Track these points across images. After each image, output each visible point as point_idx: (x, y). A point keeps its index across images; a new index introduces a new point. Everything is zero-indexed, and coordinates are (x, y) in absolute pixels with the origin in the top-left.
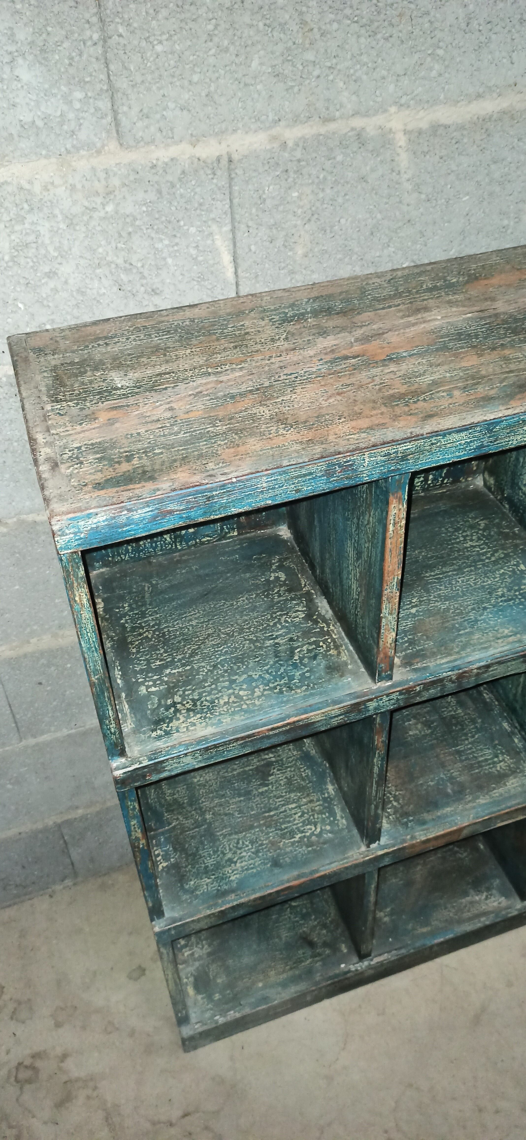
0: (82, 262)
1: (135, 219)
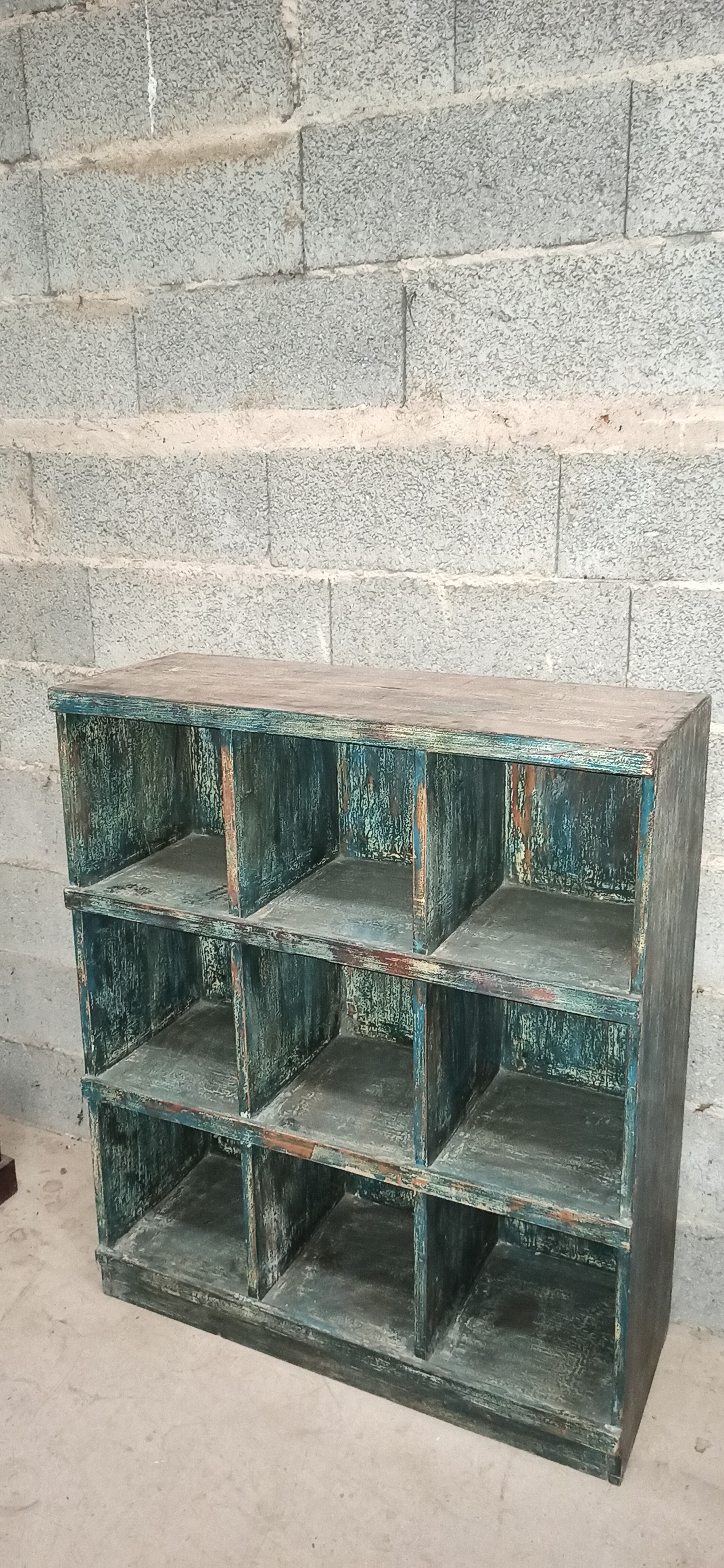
1: (273, 608)
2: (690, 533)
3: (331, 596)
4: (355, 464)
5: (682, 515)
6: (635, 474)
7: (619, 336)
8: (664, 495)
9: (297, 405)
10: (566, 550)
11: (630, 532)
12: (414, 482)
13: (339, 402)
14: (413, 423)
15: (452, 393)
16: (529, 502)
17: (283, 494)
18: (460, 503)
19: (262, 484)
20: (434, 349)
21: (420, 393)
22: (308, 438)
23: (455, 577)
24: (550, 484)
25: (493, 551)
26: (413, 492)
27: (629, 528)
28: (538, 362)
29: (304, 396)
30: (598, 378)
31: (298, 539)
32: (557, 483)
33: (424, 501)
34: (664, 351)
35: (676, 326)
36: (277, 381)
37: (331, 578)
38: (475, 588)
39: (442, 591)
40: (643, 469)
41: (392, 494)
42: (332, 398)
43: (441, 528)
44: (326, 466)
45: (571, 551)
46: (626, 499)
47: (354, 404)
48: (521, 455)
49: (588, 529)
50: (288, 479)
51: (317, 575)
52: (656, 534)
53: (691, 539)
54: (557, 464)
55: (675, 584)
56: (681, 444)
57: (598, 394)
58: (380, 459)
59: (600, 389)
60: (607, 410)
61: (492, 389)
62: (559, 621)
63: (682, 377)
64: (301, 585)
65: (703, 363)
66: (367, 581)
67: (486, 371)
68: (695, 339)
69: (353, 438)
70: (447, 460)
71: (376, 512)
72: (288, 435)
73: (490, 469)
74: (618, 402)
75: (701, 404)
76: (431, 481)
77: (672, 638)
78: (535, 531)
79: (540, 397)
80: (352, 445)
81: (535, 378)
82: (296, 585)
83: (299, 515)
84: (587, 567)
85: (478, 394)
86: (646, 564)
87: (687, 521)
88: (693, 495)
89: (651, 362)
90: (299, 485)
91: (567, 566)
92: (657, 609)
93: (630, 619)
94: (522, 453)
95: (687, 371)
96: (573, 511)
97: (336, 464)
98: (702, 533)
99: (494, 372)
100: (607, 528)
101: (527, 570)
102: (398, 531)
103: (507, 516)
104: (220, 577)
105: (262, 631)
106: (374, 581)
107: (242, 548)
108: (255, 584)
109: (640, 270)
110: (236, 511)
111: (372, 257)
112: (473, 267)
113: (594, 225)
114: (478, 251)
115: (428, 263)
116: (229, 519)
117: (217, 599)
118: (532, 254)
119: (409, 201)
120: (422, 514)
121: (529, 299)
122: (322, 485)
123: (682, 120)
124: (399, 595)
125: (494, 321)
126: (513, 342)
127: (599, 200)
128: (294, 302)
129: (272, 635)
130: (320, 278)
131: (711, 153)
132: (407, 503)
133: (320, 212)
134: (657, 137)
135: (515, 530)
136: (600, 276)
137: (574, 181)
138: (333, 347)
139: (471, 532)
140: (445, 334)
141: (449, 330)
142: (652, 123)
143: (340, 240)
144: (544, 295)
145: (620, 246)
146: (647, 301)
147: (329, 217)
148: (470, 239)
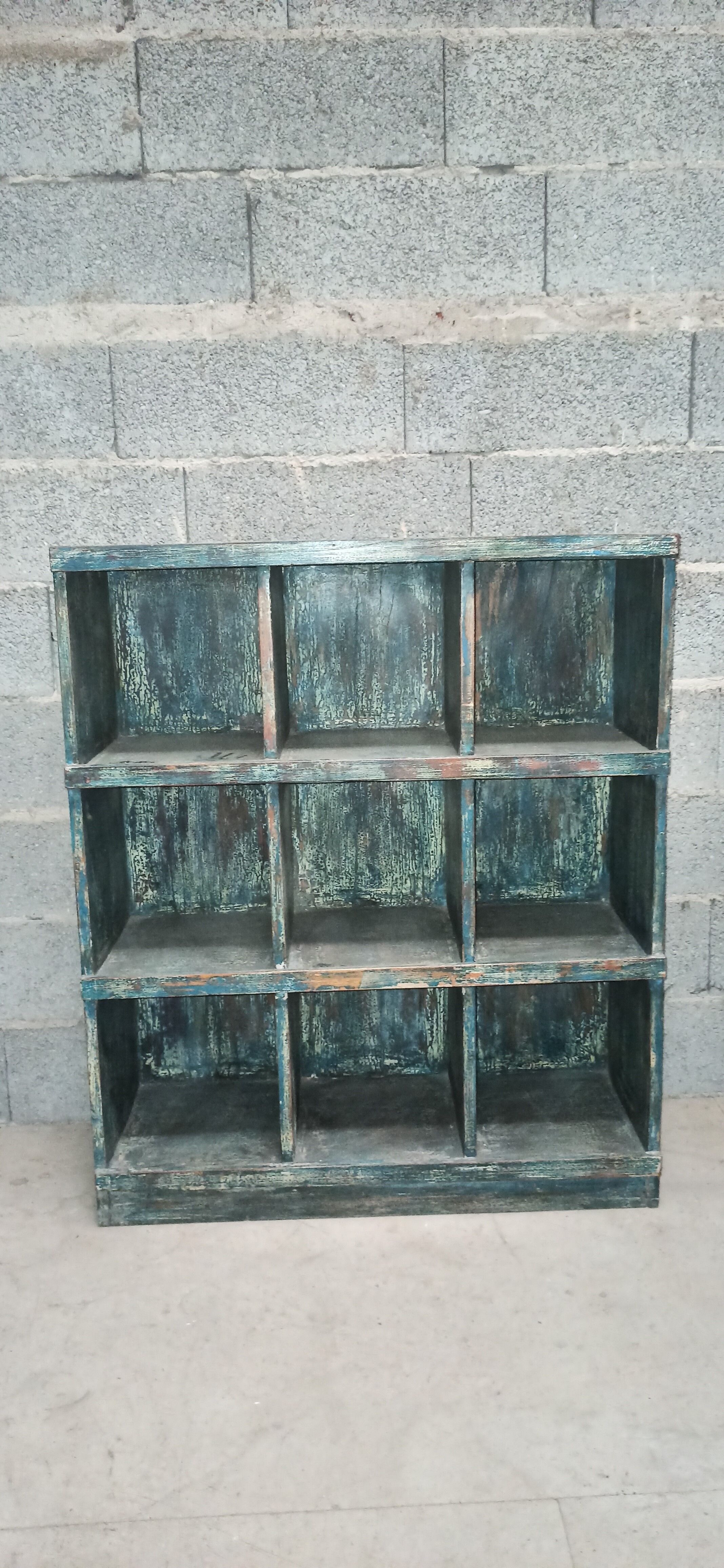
0: (86, 521)
1: (122, 500)
2: (515, 410)
3: (185, 484)
4: (207, 356)
5: (508, 395)
6: (468, 362)
7: (446, 246)
8: (492, 378)
9: (141, 299)
10: (413, 429)
11: (467, 411)
12: (268, 372)
13: (186, 297)
14: (264, 318)
15: (300, 290)
16: (378, 388)
17: (130, 386)
18: (314, 390)
19: (105, 377)
20: (280, 251)
21: (268, 290)
22: (155, 331)
23: (313, 458)
24: (396, 371)
25: (347, 432)
26: (268, 381)
27: (465, 407)
28: (377, 266)
29: (148, 291)
30: (431, 280)
31: (148, 429)
32: (402, 370)
33: (279, 389)
34: (484, 260)
35: (492, 240)
36: (117, 275)
37: (186, 466)
38: (332, 467)
39: (299, 472)
40: (475, 357)
41: (244, 384)
42: (178, 294)
43: (296, 413)
44: (175, 358)
45: (417, 430)
46: (461, 383)
47: (202, 300)
48: (369, 346)
49: (431, 410)
50: (135, 372)
51: (170, 464)
52: (488, 411)
53: (516, 415)
54: (401, 353)
55: (506, 453)
56: (505, 336)
57: (431, 294)
58: (233, 351)
59: (433, 291)
60: (440, 307)
61: (337, 288)
62: (411, 492)
63: (500, 281)
64: (154, 475)
65: (515, 270)
66: (224, 467)
67: (331, 272)
68: (507, 251)
69: (203, 331)
70: (299, 351)
71: (230, 400)
72: (132, 328)
73: (341, 358)
74: (450, 301)
75: (517, 304)
76: (286, 370)
77: (506, 499)
78: (385, 413)
79: (382, 296)
80: (203, 337)
81: (376, 279)
82: (148, 476)
83: (148, 407)
84: (432, 443)
85: (325, 291)
86: (481, 438)
87: (513, 400)
88: (516, 377)
89: (473, 269)
90: (147, 376)
91: (414, 442)
92: (493, 475)
93: (472, 486)
94: (370, 344)
95: (503, 276)
96: (417, 395)
97: (187, 356)
98: (524, 410)
99: (338, 273)
100: (448, 409)
101: (379, 448)
102: (254, 419)
103: (359, 401)
104: (60, 472)
105: (110, 524)
106: (231, 468)
107: (84, 442)
108: (102, 477)
109: (460, 192)
110: (75, 404)
111: (215, 164)
112: (314, 181)
113: (419, 153)
114: (319, 167)
115: (270, 174)
116: (68, 413)
117: (56, 495)
118: (368, 173)
119: (250, 118)
120: (277, 401)
121: (366, 211)
122: (171, 376)
123: (486, 75)
124: (258, 479)
125: (336, 229)
126: (354, 247)
127: (423, 133)
128: (133, 201)
129: (123, 528)
130: (161, 180)
131: (510, 104)
132: (262, 392)
133: (160, 119)
134: (466, 87)
135: (366, 413)
136: (427, 195)
137: (401, 114)
138: (177, 245)
139: (326, 416)
140: (290, 238)
141: (293, 234)
142: (462, 74)
143: (181, 147)
144: (379, 209)
145: (441, 172)
146: (467, 219)
147: (169, 125)
148: (309, 155)
